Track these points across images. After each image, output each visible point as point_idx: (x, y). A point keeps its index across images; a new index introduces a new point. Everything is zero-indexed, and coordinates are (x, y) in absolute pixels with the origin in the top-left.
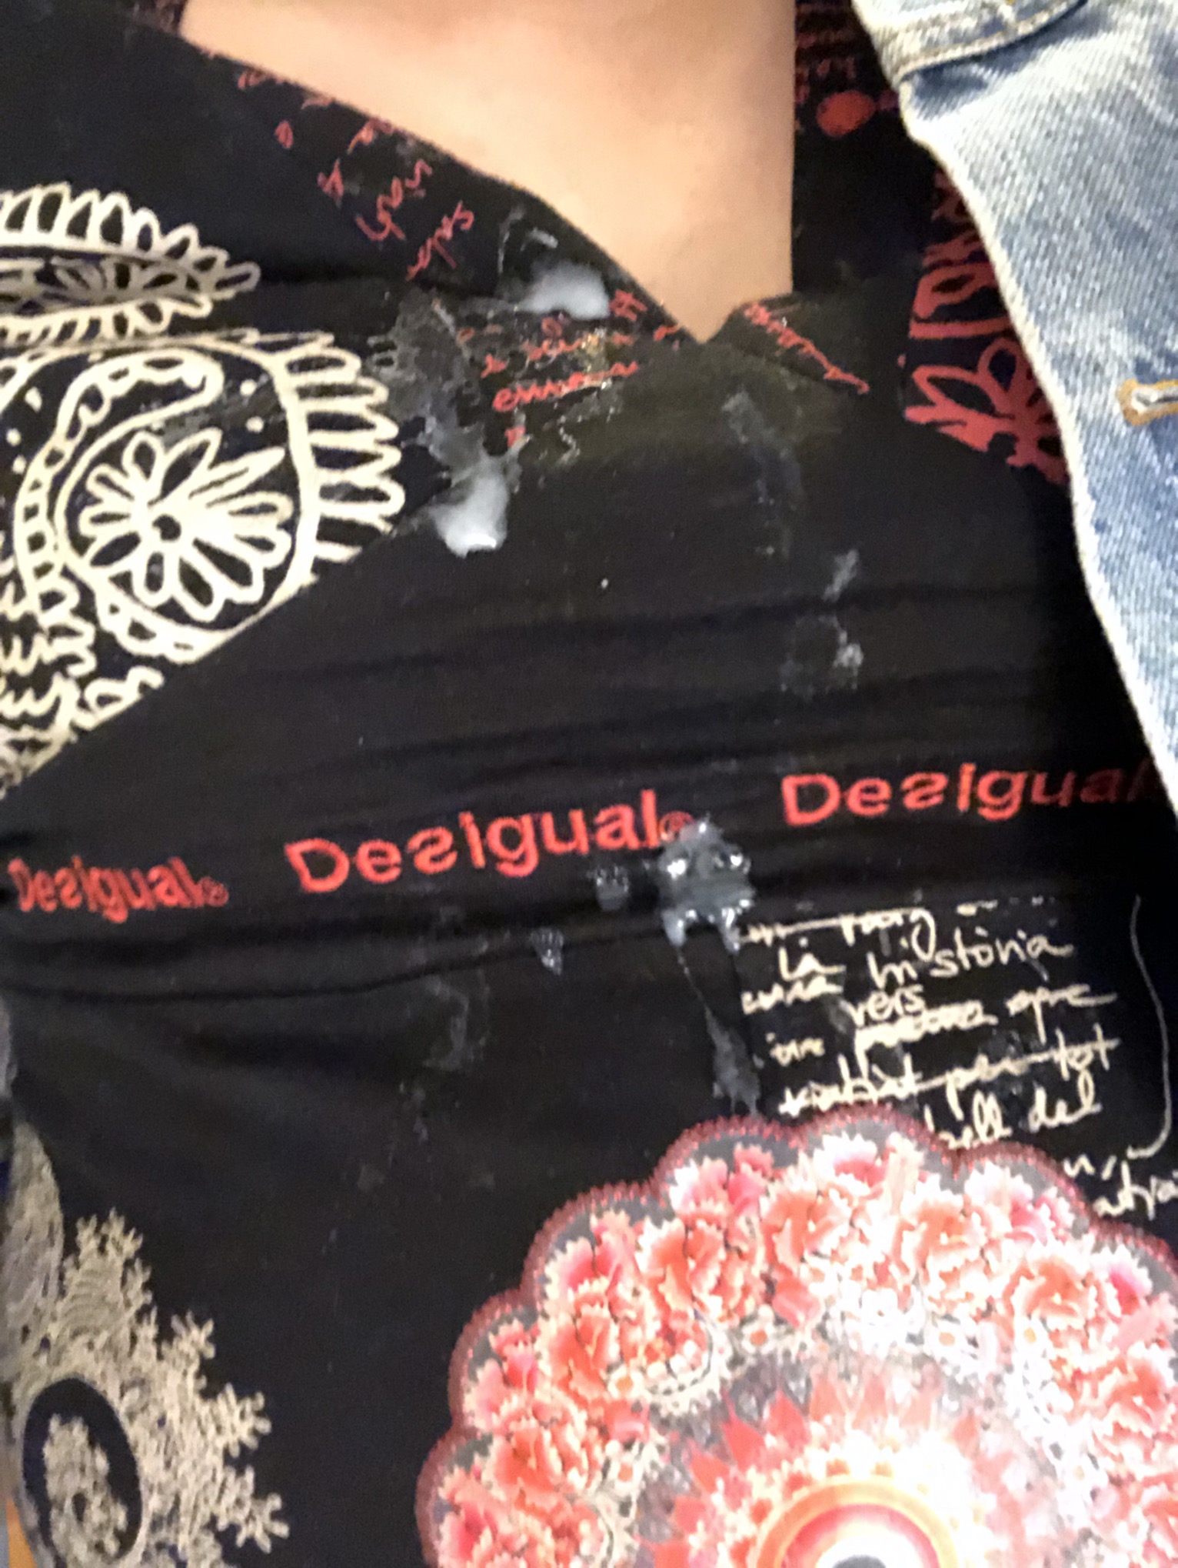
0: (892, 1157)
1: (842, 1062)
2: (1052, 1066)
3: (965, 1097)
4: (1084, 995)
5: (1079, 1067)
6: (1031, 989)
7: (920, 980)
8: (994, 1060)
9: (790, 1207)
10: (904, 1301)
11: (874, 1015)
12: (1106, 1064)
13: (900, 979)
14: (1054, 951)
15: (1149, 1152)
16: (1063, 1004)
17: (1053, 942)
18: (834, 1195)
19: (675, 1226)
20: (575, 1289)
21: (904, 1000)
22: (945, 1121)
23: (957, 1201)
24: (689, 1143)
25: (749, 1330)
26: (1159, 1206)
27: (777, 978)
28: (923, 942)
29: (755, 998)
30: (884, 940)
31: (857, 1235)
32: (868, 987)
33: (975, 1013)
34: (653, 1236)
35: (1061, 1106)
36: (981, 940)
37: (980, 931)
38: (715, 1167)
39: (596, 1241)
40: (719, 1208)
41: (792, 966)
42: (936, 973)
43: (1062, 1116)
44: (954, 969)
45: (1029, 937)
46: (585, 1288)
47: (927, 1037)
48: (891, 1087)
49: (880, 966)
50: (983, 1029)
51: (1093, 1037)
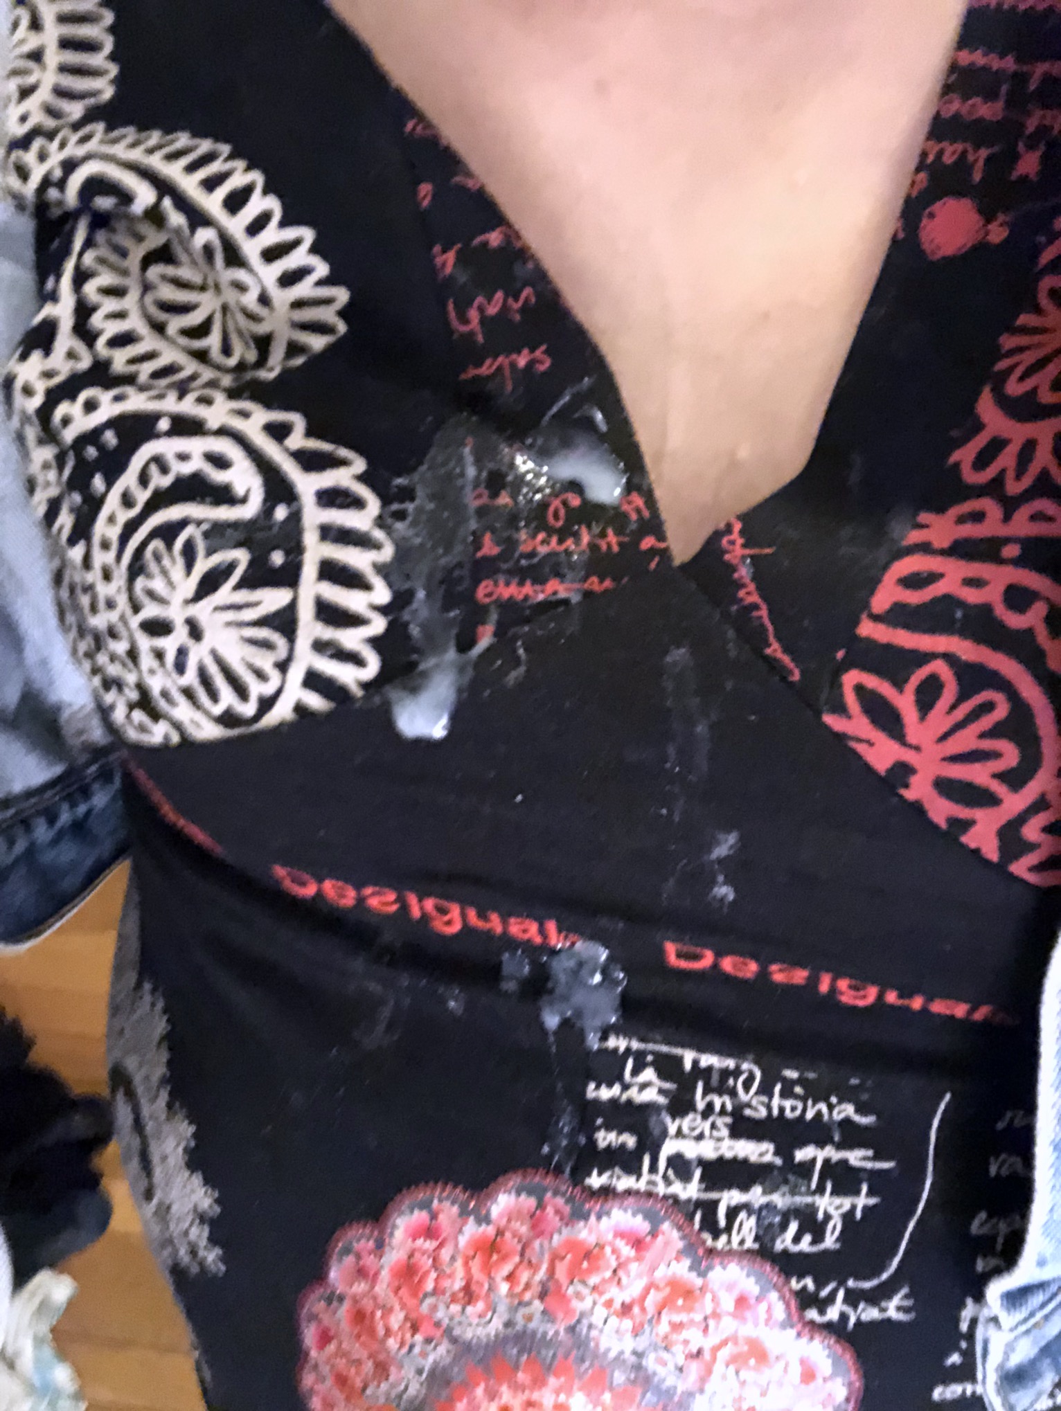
0: (660, 1238)
1: (647, 1159)
2: (813, 1209)
3: (732, 1213)
4: (865, 1158)
5: (834, 1213)
6: (821, 1144)
7: (733, 1114)
8: (767, 1191)
9: (572, 1245)
10: (636, 1332)
11: (685, 1130)
12: (858, 1215)
13: (717, 1108)
14: (857, 1118)
15: (867, 1285)
16: (844, 1163)
17: (857, 1111)
18: (608, 1250)
19: (490, 1230)
20: (414, 1240)
21: (713, 1126)
22: (710, 1224)
23: (699, 1282)
24: (515, 1180)
25: (523, 1311)
26: (859, 1323)
27: (619, 1077)
28: (747, 1085)
29: (598, 1087)
30: (715, 1075)
31: (616, 1279)
32: (689, 1107)
33: (767, 1152)
34: (471, 1230)
35: (807, 1238)
36: (796, 1097)
37: (798, 1090)
38: (529, 1202)
39: (434, 1216)
40: (524, 1229)
41: (636, 1071)
42: (748, 1112)
43: (805, 1245)
44: (763, 1113)
45: (840, 1102)
46: (420, 1242)
47: (721, 1159)
48: (677, 1188)
49: (705, 1094)
50: (768, 1167)
51: (857, 1192)
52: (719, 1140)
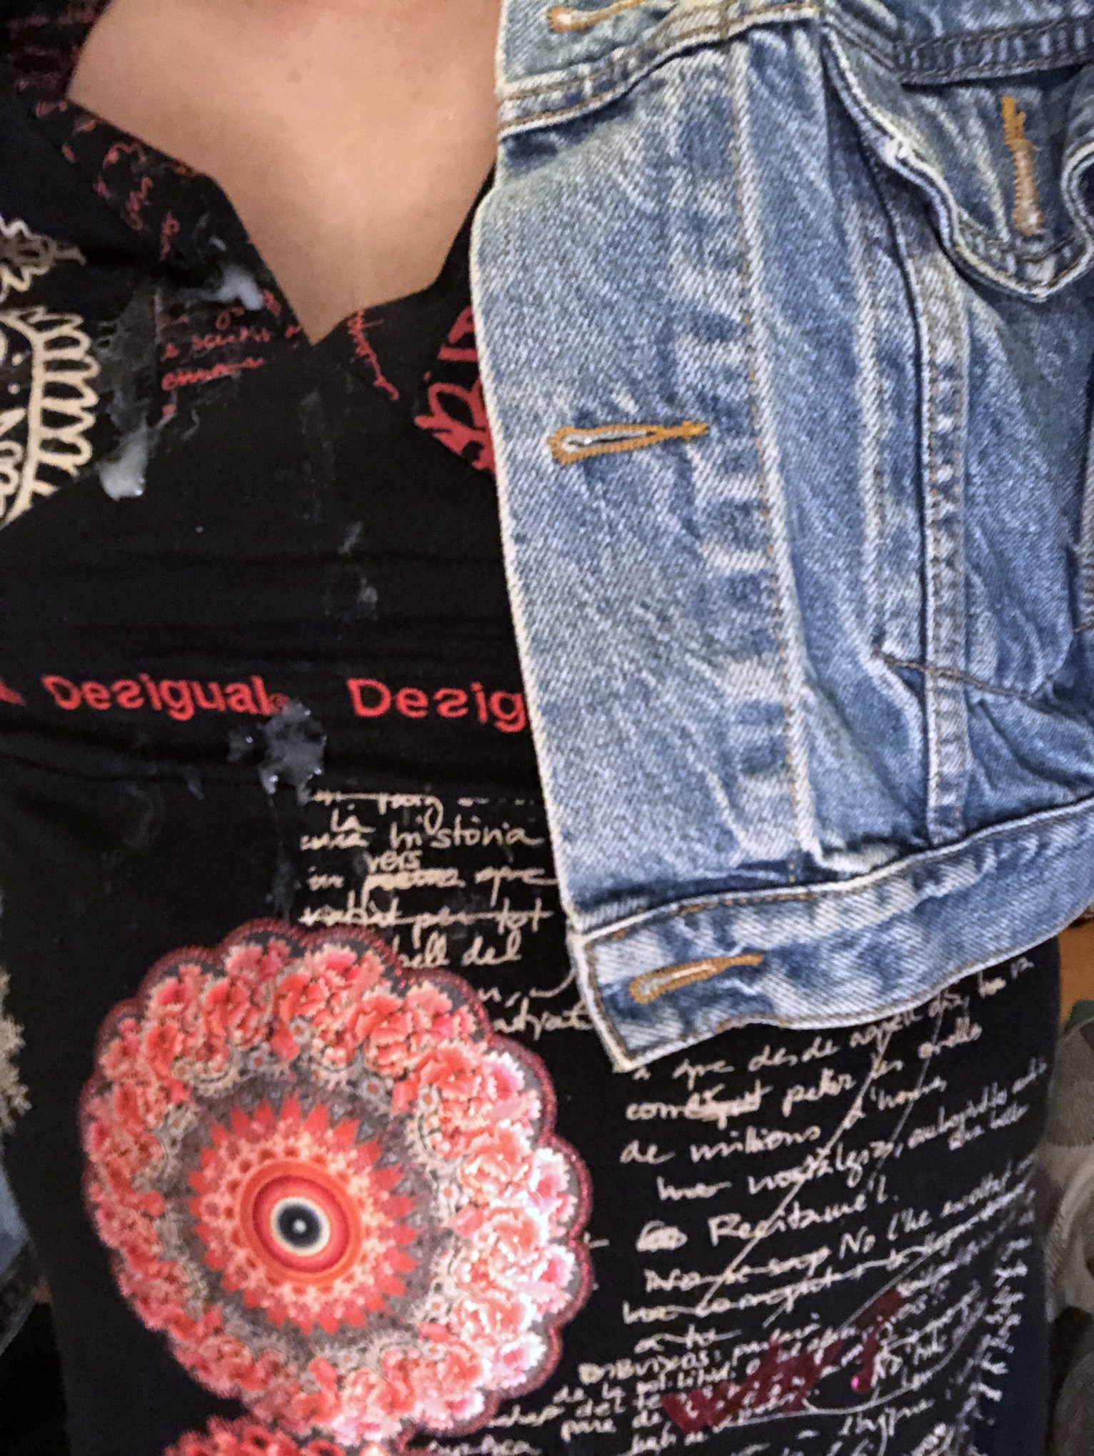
0: (365, 965)
1: (352, 895)
2: (494, 924)
3: (426, 933)
4: (536, 877)
5: (514, 927)
6: (498, 866)
7: (422, 848)
8: (453, 912)
9: (292, 983)
10: (350, 1060)
11: (383, 867)
12: (535, 927)
13: (409, 843)
14: (528, 841)
15: (549, 994)
16: (518, 881)
17: (528, 835)
18: (321, 982)
19: (223, 982)
20: (165, 1007)
21: (407, 860)
22: (406, 946)
23: (399, 1002)
24: (245, 930)
25: (255, 1054)
26: (544, 1032)
27: (327, 829)
28: (432, 821)
29: (310, 839)
30: (406, 816)
31: (330, 1009)
32: (386, 846)
33: (452, 877)
34: (212, 984)
35: (491, 952)
36: (473, 826)
37: (475, 819)
38: (256, 949)
39: (181, 980)
40: (251, 975)
41: (341, 822)
42: (435, 844)
43: (489, 958)
44: (447, 843)
45: (511, 828)
47: (414, 888)
48: (378, 918)
49: (399, 832)
50: (454, 889)
51: (532, 908)
52: (412, 871)
